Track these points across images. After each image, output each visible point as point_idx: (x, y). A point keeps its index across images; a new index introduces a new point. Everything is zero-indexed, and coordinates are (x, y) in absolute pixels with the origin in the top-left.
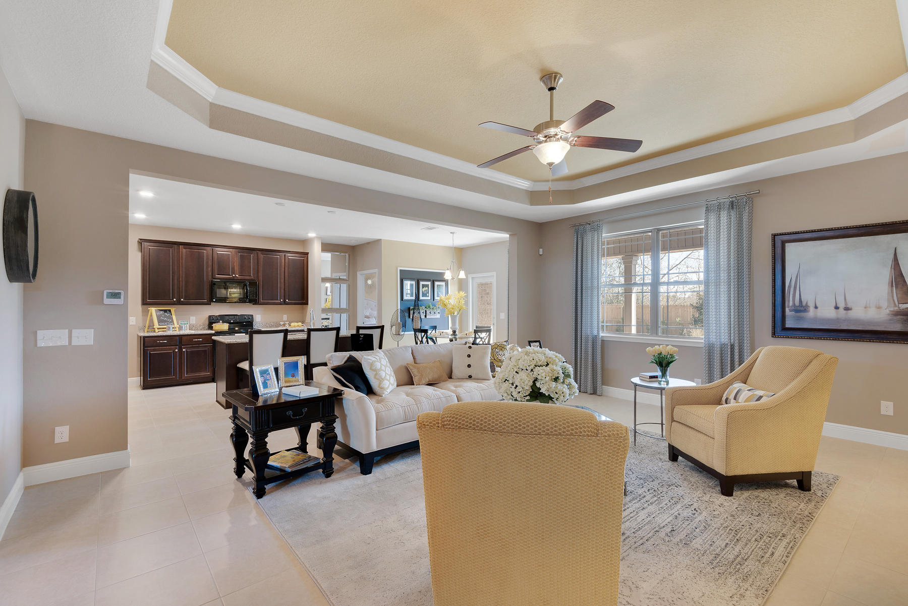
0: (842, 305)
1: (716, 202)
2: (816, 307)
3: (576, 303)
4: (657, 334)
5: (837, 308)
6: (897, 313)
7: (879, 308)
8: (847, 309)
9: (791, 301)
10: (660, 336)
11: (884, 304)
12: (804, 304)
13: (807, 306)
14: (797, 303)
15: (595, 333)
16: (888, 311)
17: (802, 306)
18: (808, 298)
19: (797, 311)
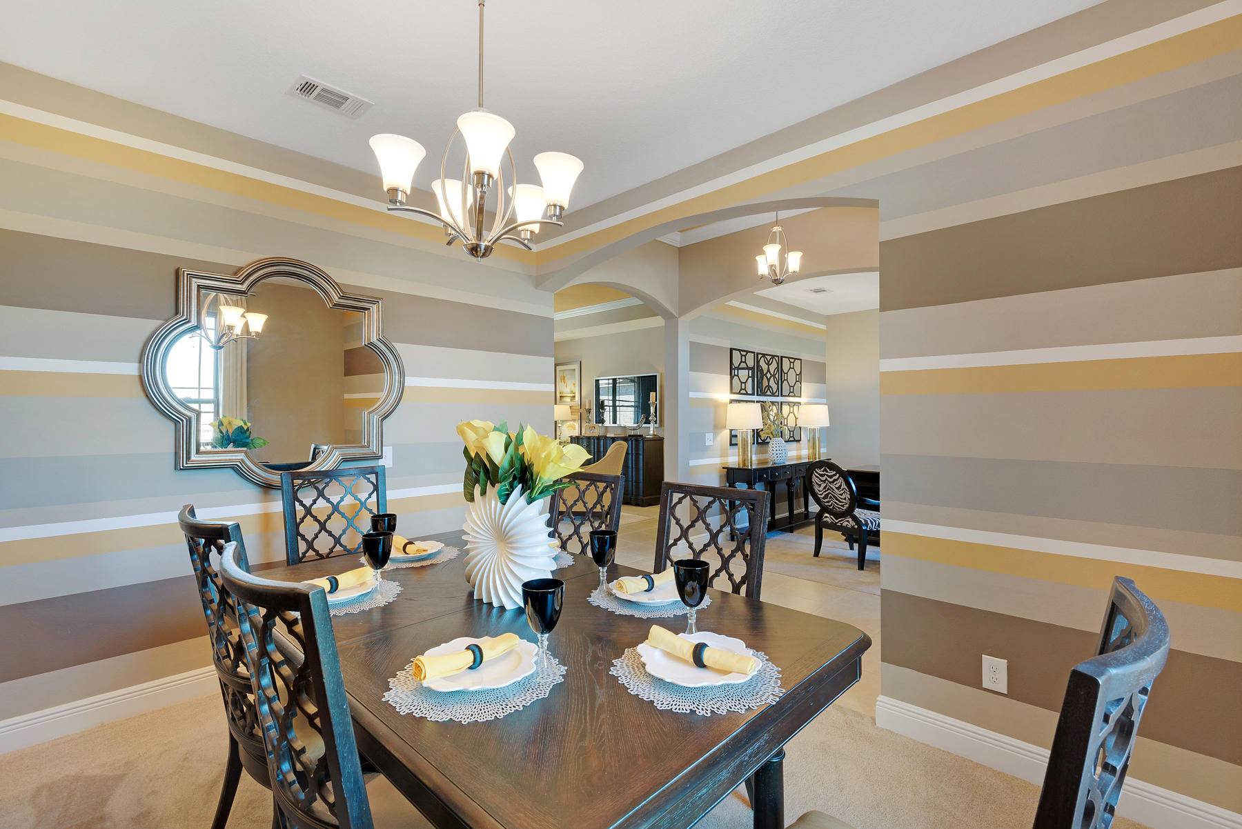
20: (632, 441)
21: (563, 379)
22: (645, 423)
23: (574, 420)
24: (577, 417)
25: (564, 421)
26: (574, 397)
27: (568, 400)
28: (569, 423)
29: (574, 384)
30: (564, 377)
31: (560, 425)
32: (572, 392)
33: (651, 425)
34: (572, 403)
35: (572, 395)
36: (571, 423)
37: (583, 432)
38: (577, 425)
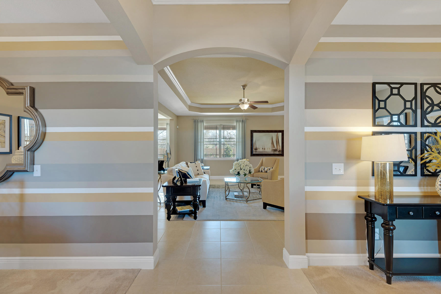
0: (263, 148)
1: (239, 119)
2: (259, 149)
3: (195, 149)
4: (221, 157)
6: (272, 150)
7: (270, 149)
8: (264, 149)
9: (254, 148)
10: (222, 158)
11: (270, 148)
13: (257, 148)
14: (255, 148)
15: (202, 158)
16: (271, 149)
17: (256, 148)
18: (258, 147)
19: (255, 150)
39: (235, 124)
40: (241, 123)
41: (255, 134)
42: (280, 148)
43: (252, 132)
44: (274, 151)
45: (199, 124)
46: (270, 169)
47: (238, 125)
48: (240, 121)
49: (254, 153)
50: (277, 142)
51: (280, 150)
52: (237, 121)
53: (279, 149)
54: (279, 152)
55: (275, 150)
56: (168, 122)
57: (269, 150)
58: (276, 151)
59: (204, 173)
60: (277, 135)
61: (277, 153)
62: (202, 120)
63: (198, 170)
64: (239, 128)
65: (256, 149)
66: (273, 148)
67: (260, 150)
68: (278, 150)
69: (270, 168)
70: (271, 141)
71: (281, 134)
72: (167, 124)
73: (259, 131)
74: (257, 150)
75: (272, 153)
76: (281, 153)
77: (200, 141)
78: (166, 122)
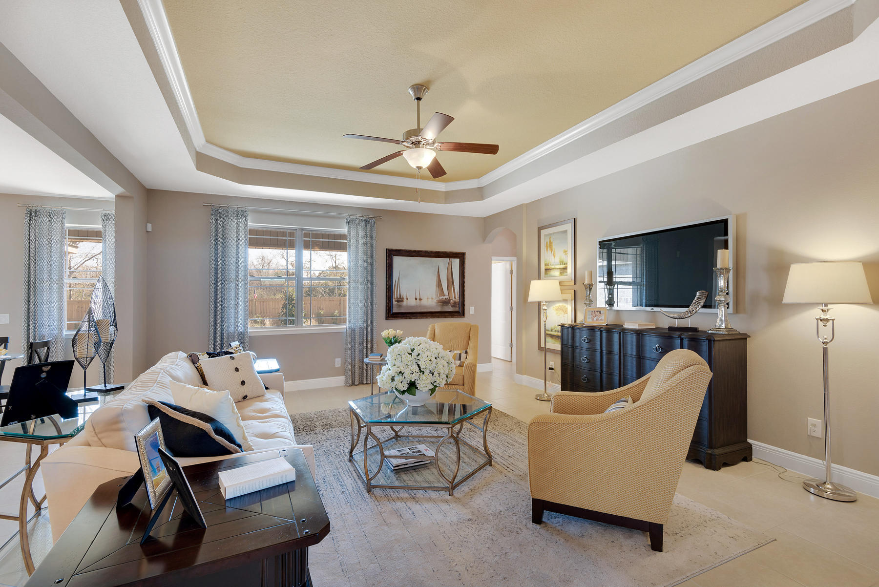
0: (418, 298)
1: (355, 217)
2: (407, 299)
5: (416, 299)
6: (439, 302)
7: (432, 299)
8: (420, 300)
9: (395, 296)
11: (434, 297)
12: (402, 297)
13: (403, 298)
14: (398, 297)
15: (241, 329)
17: (400, 298)
18: (404, 294)
19: (398, 301)
20: (682, 339)
21: (550, 246)
22: (704, 307)
23: (565, 301)
24: (570, 295)
25: (550, 303)
26: (566, 268)
27: (557, 273)
28: (557, 305)
29: (565, 252)
30: (551, 243)
31: (545, 307)
32: (562, 262)
33: (721, 312)
34: (563, 278)
35: (563, 266)
36: (561, 304)
37: (580, 318)
38: (570, 307)
39: (344, 230)
40: (361, 229)
41: (397, 261)
42: (457, 297)
43: (391, 253)
44: (443, 305)
45: (232, 224)
46: (460, 354)
47: (353, 233)
48: (358, 223)
49: (395, 310)
50: (450, 282)
51: (455, 302)
52: (350, 222)
53: (454, 299)
54: (453, 306)
55: (445, 302)
56: (111, 210)
57: (430, 300)
58: (447, 306)
59: (267, 388)
60: (450, 264)
61: (449, 309)
62: (241, 209)
63: (243, 383)
64: (357, 241)
65: (400, 300)
66: (442, 297)
67: (410, 303)
68: (451, 301)
69: (459, 352)
70: (435, 279)
71: (456, 262)
72: (106, 217)
73: (407, 251)
74: (402, 301)
75: (439, 309)
76: (457, 309)
77: (233, 275)
78: (101, 211)
